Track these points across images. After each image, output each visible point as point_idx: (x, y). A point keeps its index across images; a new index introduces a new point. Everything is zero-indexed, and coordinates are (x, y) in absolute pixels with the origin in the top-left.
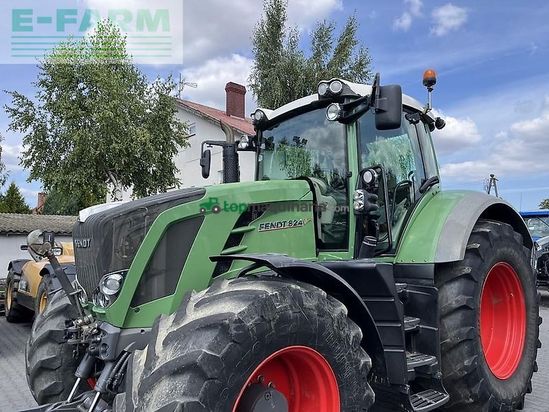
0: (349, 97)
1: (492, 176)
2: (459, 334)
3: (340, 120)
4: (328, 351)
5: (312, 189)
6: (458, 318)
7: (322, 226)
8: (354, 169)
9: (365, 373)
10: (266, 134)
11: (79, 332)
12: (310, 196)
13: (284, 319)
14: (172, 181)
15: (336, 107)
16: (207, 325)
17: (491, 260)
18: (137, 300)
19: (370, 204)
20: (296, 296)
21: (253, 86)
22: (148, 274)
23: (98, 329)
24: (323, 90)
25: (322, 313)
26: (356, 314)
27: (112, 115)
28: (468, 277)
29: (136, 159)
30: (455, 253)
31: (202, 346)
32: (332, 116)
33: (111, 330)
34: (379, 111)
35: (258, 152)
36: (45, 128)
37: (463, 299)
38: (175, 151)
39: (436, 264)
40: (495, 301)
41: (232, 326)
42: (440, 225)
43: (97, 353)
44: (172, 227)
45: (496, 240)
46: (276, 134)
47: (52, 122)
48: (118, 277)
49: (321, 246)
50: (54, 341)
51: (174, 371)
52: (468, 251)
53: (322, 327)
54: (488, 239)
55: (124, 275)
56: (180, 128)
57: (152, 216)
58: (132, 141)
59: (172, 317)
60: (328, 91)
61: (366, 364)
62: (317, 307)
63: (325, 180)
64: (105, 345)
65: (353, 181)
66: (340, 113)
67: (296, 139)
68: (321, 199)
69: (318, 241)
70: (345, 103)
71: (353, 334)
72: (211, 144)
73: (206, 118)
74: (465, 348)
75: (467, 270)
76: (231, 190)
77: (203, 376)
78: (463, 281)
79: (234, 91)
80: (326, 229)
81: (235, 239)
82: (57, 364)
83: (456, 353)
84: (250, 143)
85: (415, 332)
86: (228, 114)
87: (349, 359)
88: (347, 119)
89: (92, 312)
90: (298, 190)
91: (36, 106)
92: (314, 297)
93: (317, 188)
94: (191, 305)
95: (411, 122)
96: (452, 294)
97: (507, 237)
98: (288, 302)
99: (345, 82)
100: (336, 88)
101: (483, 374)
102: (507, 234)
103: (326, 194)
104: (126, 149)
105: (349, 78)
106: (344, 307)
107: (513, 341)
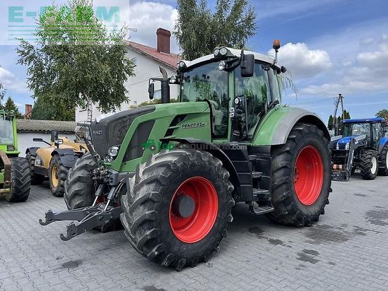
0: (230, 57)
1: (340, 95)
2: (282, 180)
3: (225, 69)
4: (213, 181)
5: (210, 107)
6: (282, 172)
7: (215, 126)
8: (231, 96)
9: (230, 192)
10: (186, 75)
11: (98, 174)
12: (208, 110)
13: (193, 165)
14: (124, 99)
15: (223, 63)
16: (161, 165)
17: (302, 144)
18: (125, 160)
19: (237, 115)
20: (199, 155)
21: (176, 33)
22: (130, 147)
23: (108, 172)
24: (216, 52)
25: (210, 164)
26: (227, 166)
27: (86, 56)
28: (288, 152)
29: (101, 84)
30: (282, 140)
31: (160, 172)
32: (221, 68)
33: (114, 172)
34: (243, 68)
35: (181, 84)
36: (41, 63)
37: (284, 163)
38: (125, 78)
39: (272, 146)
40: (308, 167)
41: (172, 166)
42: (276, 125)
43: (108, 182)
44: (140, 125)
45: (306, 134)
46: (192, 74)
47: (46, 59)
48: (117, 148)
49: (214, 137)
50: (80, 182)
51: (149, 182)
52: (288, 139)
53: (210, 170)
54: (301, 133)
55: (119, 148)
56: (128, 63)
57: (131, 120)
58: (99, 72)
59: (145, 164)
60: (219, 53)
61: (231, 188)
62: (209, 161)
63: (218, 102)
64: (112, 179)
65: (231, 103)
66: (225, 66)
67: (204, 76)
68: (215, 112)
69: (212, 134)
70: (228, 60)
71: (225, 174)
72: (154, 79)
73: (144, 55)
74: (284, 186)
75: (288, 149)
76: (167, 107)
77: (161, 184)
78: (285, 154)
79: (163, 34)
80: (218, 128)
81: (170, 132)
82: (83, 192)
83: (280, 189)
84: (177, 80)
85: (260, 179)
86: (159, 51)
87: (223, 184)
88: (228, 69)
89: (104, 165)
90: (203, 107)
91: (35, 48)
92: (207, 157)
93: (213, 106)
94: (153, 159)
95: (265, 70)
96: (279, 161)
97: (312, 132)
98: (195, 158)
99: (228, 48)
100: (223, 52)
101: (293, 200)
102: (314, 131)
103: (218, 109)
104: (95, 78)
105: (230, 46)
106: (221, 162)
107: (316, 187)
